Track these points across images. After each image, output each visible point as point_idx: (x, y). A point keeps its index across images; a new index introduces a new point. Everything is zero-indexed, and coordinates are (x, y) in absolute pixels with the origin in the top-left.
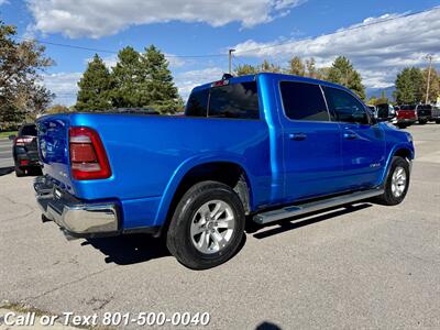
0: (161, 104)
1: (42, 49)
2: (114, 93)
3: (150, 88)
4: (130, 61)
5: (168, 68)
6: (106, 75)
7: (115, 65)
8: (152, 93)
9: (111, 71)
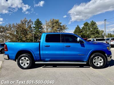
0: (94, 35)
1: (66, 26)
2: (81, 34)
3: (91, 31)
4: (86, 25)
5: (97, 26)
6: (80, 30)
7: (82, 27)
8: (92, 33)
9: (81, 28)
